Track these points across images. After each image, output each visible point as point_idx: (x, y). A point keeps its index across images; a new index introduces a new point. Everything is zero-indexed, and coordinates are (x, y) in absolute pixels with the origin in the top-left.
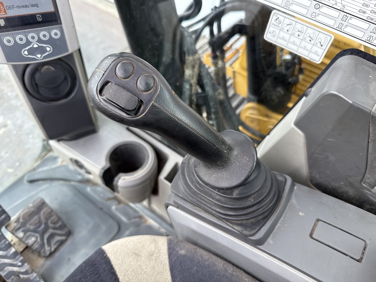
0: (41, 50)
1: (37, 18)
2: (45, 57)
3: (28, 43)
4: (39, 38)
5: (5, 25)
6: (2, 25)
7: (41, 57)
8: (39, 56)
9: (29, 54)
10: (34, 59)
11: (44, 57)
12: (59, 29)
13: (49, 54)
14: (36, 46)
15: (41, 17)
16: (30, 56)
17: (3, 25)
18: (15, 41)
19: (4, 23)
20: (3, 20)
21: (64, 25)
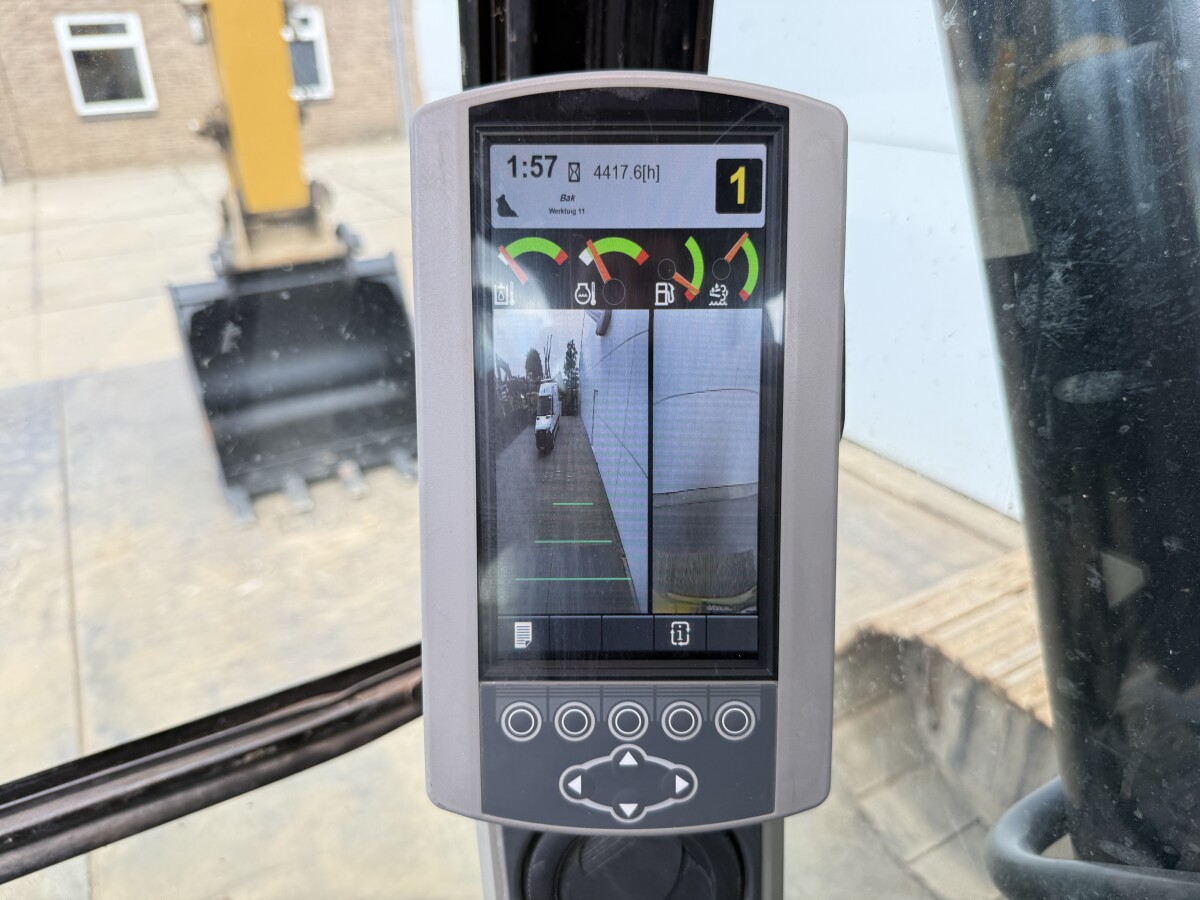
0: (647, 784)
1: (672, 632)
2: (652, 820)
3: (603, 742)
4: (655, 725)
5: (531, 646)
6: (517, 646)
7: (636, 814)
8: (629, 808)
9: (587, 791)
10: (604, 820)
11: (649, 815)
12: (757, 701)
13: (675, 807)
14: (628, 760)
15: (688, 629)
16: (587, 803)
17: (524, 646)
18: (548, 726)
19: (530, 639)
20: (529, 624)
21: (784, 686)
